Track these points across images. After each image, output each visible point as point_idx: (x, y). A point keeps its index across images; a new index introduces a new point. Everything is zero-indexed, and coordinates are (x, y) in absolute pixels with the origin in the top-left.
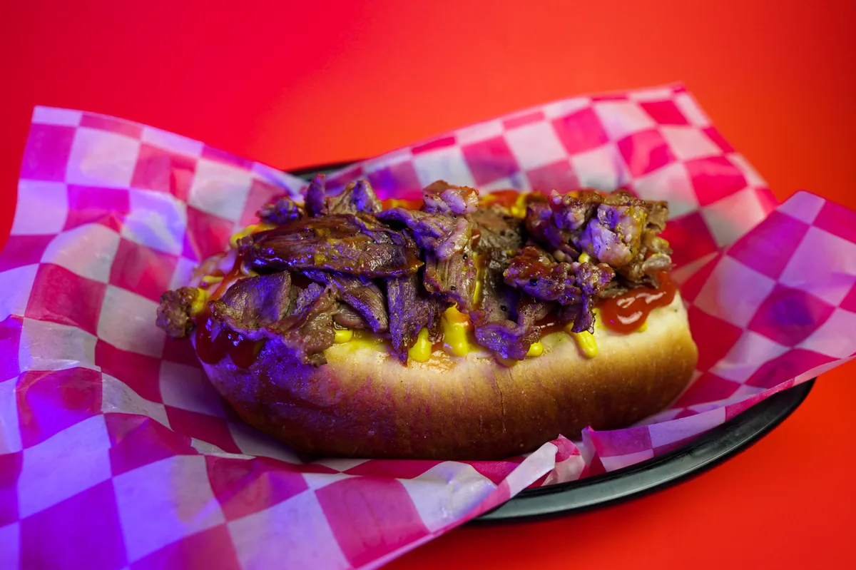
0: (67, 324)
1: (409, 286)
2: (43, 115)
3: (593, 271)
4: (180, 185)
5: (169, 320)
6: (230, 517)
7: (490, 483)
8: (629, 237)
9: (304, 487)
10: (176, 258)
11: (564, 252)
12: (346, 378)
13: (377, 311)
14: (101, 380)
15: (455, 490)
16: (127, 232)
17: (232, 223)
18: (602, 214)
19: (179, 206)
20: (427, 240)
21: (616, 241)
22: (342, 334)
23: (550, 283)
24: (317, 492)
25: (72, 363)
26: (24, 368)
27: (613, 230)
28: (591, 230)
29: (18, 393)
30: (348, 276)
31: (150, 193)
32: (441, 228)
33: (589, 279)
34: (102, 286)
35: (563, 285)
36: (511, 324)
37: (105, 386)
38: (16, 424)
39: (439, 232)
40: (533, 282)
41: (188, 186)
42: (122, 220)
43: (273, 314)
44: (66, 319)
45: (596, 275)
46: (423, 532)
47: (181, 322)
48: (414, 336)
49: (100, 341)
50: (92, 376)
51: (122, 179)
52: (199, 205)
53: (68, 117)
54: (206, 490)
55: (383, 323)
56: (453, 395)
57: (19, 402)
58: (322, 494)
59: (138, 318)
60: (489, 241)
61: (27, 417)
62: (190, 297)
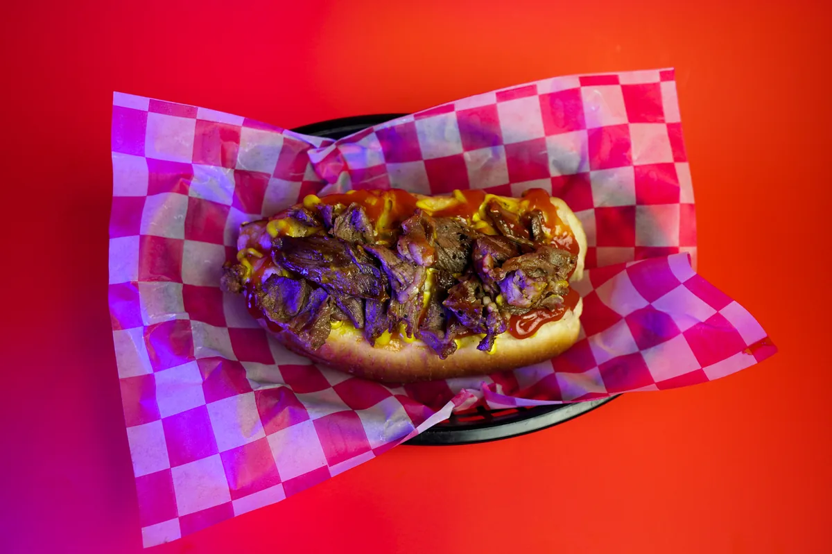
0: (163, 280)
1: (380, 306)
2: (121, 99)
3: (498, 321)
4: (229, 156)
5: (229, 289)
6: (267, 434)
7: (410, 422)
8: (531, 297)
9: (307, 418)
10: (229, 207)
11: (490, 287)
12: (336, 349)
13: (358, 316)
14: (190, 327)
15: (390, 425)
16: (193, 192)
17: (269, 176)
18: (517, 278)
19: (228, 173)
20: (394, 283)
21: (521, 297)
22: (336, 324)
23: (470, 319)
24: (313, 421)
25: (172, 316)
26: (146, 324)
27: (521, 289)
28: (508, 284)
29: (145, 339)
30: (341, 292)
31: (207, 167)
32: (404, 278)
33: (493, 324)
34: (180, 242)
35: (477, 323)
36: (441, 334)
37: (193, 332)
38: (147, 358)
39: (402, 281)
40: (460, 313)
41: (235, 155)
42: (189, 184)
43: (293, 306)
44: (164, 277)
45: (498, 324)
46: (367, 449)
47: (236, 289)
48: (379, 334)
49: (185, 286)
50: (186, 324)
51: (185, 155)
52: (244, 167)
53: (140, 103)
54: (255, 415)
55: (361, 324)
56: (400, 365)
57: (146, 344)
58: (316, 422)
59: (206, 261)
60: (442, 262)
61: (153, 353)
62: (241, 274)
